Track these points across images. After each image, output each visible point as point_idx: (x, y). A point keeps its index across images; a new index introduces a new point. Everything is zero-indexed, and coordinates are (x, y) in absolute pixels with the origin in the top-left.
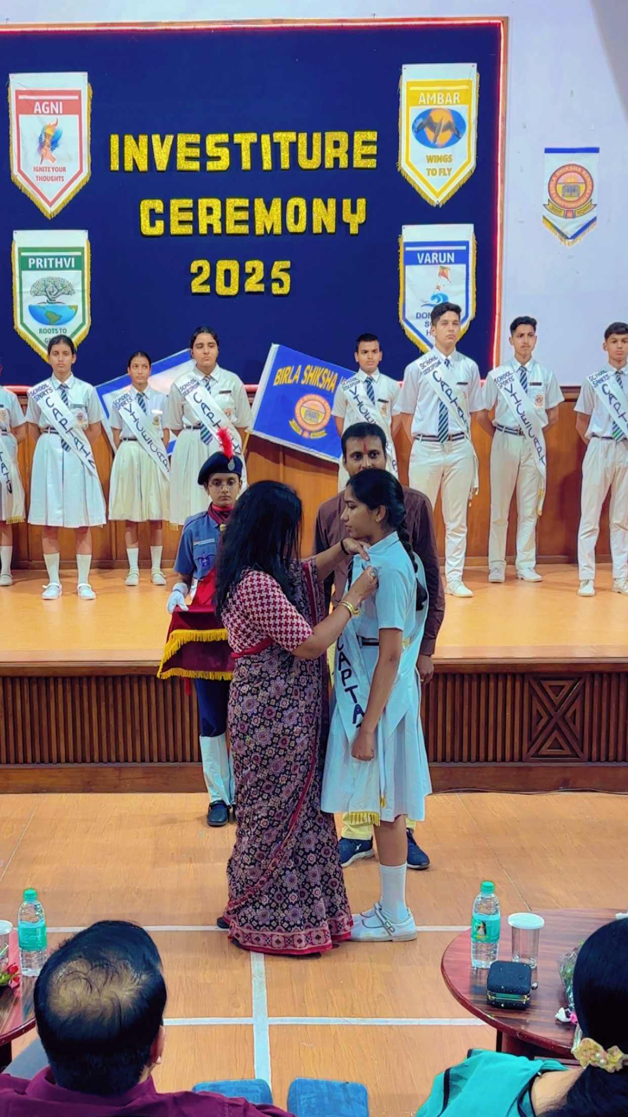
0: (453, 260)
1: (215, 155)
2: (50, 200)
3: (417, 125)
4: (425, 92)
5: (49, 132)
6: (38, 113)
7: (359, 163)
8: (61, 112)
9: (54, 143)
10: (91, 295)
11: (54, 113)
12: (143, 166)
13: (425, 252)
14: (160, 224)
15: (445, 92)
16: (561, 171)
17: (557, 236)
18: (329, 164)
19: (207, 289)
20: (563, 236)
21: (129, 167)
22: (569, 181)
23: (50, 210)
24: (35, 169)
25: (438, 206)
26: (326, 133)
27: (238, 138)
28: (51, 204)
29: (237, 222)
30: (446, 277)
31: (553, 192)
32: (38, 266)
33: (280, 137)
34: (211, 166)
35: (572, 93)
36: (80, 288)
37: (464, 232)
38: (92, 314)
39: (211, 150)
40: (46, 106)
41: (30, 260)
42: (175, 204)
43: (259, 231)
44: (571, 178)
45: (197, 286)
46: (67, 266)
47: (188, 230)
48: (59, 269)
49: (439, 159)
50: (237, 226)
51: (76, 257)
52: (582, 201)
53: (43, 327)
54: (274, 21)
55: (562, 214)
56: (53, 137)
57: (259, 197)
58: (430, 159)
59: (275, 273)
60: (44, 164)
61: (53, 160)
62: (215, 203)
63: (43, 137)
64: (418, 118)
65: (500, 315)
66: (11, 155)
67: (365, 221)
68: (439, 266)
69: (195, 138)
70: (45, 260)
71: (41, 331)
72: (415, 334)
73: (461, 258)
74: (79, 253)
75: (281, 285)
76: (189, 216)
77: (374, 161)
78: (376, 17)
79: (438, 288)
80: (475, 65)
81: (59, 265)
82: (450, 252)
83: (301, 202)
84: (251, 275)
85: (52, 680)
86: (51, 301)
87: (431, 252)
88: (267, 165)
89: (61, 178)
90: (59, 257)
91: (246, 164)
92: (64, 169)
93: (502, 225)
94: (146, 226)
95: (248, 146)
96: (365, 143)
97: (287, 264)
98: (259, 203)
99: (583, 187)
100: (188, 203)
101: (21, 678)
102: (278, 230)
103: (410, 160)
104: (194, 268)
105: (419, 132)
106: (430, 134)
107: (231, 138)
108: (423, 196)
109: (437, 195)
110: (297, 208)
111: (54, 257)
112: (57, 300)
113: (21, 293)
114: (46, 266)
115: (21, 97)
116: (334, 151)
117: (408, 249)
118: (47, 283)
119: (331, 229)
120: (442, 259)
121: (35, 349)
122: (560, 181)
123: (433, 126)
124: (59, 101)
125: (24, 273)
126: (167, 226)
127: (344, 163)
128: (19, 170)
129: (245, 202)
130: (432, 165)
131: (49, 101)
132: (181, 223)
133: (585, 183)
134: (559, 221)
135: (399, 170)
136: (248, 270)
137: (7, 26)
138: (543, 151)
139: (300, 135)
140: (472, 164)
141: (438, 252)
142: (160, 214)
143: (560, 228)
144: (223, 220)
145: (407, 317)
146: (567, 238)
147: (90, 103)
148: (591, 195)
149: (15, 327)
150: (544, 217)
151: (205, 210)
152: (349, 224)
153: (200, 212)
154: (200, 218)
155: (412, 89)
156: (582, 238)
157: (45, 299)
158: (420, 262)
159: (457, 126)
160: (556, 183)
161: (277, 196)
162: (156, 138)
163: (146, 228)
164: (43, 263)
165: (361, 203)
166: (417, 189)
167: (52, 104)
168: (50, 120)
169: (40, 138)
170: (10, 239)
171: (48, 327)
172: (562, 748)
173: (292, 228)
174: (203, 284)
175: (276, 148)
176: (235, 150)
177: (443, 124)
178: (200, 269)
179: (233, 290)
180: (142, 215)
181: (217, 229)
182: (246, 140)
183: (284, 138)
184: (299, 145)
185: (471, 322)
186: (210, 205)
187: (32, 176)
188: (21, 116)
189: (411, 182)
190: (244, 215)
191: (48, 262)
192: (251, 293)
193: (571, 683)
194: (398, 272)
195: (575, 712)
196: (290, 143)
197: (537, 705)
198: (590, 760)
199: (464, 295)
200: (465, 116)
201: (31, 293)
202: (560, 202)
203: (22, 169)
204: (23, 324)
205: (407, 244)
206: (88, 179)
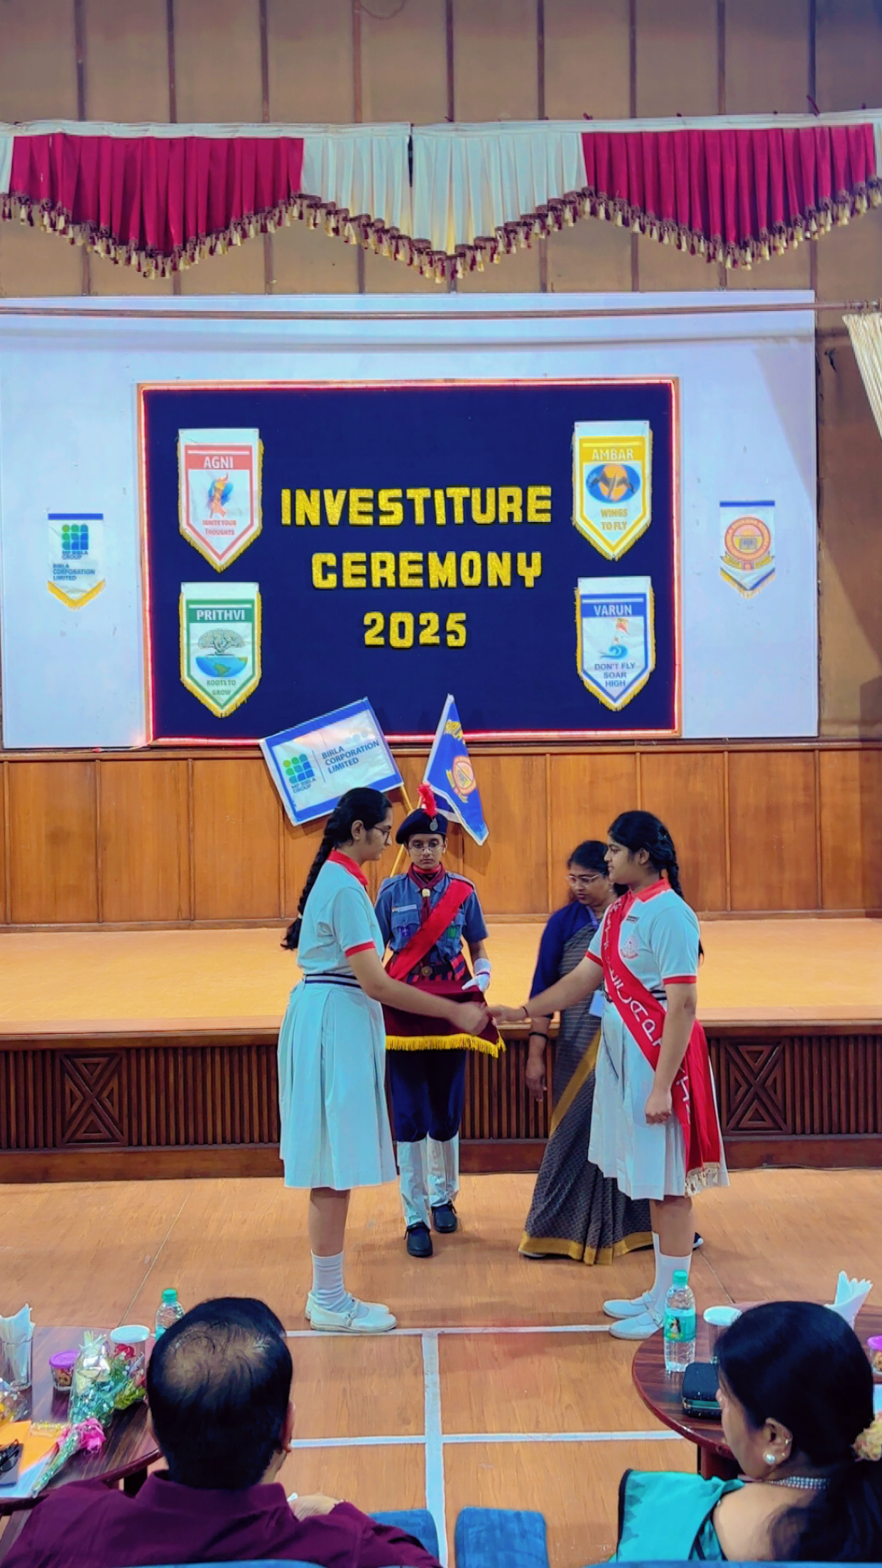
0: (630, 612)
1: (388, 510)
2: (220, 553)
3: (591, 481)
4: (598, 449)
5: (219, 486)
6: (208, 468)
7: (533, 517)
8: (232, 466)
9: (224, 497)
10: (261, 647)
11: (225, 468)
12: (315, 520)
13: (602, 605)
14: (332, 577)
15: (618, 449)
16: (738, 524)
17: (735, 588)
18: (503, 519)
19: (381, 641)
20: (741, 586)
21: (300, 521)
22: (745, 534)
23: (219, 564)
24: (206, 523)
25: (614, 560)
26: (500, 489)
27: (411, 493)
28: (220, 557)
29: (411, 576)
30: (624, 629)
31: (730, 544)
32: (206, 619)
33: (454, 493)
34: (384, 520)
35: (745, 449)
36: (250, 639)
37: (641, 585)
38: (263, 667)
39: (384, 504)
40: (216, 461)
41: (198, 612)
42: (348, 557)
43: (434, 584)
44: (748, 531)
45: (371, 638)
46: (237, 618)
47: (361, 583)
48: (228, 621)
49: (614, 513)
50: (411, 580)
51: (246, 610)
52: (760, 553)
53: (211, 678)
54: (446, 381)
55: (740, 565)
56: (223, 491)
57: (433, 550)
58: (604, 513)
59: (451, 625)
60: (214, 518)
61: (223, 513)
62: (389, 557)
63: (213, 491)
64: (592, 473)
65: (680, 665)
66: (180, 508)
67: (541, 575)
68: (616, 618)
69: (368, 493)
70: (214, 612)
72: (594, 686)
73: (639, 610)
74: (249, 606)
75: (457, 636)
76: (362, 569)
77: (548, 515)
78: (549, 377)
79: (616, 639)
80: (648, 422)
81: (228, 618)
82: (628, 604)
83: (476, 556)
84: (425, 627)
86: (219, 653)
87: (607, 605)
88: (441, 519)
89: (232, 532)
90: (228, 610)
91: (420, 518)
93: (679, 576)
94: (318, 578)
95: (422, 502)
97: (462, 616)
98: (433, 557)
99: (760, 539)
100: (361, 557)
102: (452, 583)
103: (585, 514)
104: (367, 621)
105: (593, 488)
106: (603, 488)
107: (404, 493)
108: (598, 549)
109: (613, 549)
110: (471, 562)
111: (224, 609)
112: (227, 651)
113: (188, 645)
114: (214, 618)
115: (190, 452)
116: (508, 506)
117: (585, 601)
118: (216, 635)
119: (506, 581)
120: (620, 611)
121: (203, 702)
122: (737, 533)
123: (606, 481)
124: (229, 456)
125: (193, 625)
126: (340, 580)
127: (518, 518)
128: (189, 524)
129: (418, 556)
130: (607, 520)
131: (219, 456)
132: (354, 576)
133: (762, 535)
134: (737, 572)
135: (573, 524)
136: (423, 622)
137: (176, 384)
138: (718, 504)
139: (473, 491)
140: (647, 519)
141: (615, 604)
142: (333, 567)
143: (738, 579)
144: (397, 573)
145: (586, 667)
146: (745, 589)
147: (261, 458)
148: (768, 547)
149: (182, 679)
150: (722, 569)
151: (378, 565)
152: (524, 578)
153: (373, 565)
154: (374, 572)
155: (585, 445)
156: (760, 589)
157: (213, 651)
158: (598, 613)
159: (632, 481)
160: (733, 536)
161: (451, 550)
162: (328, 493)
163: (318, 581)
164: (212, 616)
165: (536, 557)
166: (592, 543)
167: (222, 460)
168: (221, 474)
169: (210, 492)
170: (178, 592)
171: (215, 679)
172: (763, 1121)
173: (466, 581)
174: (378, 635)
175: (449, 503)
176: (408, 505)
177: (618, 479)
178: (374, 622)
179: (408, 642)
180: (314, 569)
181: (391, 583)
182: (419, 495)
183: (458, 493)
184: (473, 500)
185: (652, 674)
186: (383, 559)
187: (201, 529)
188: (190, 471)
189: (587, 537)
190: (418, 569)
191: (217, 614)
192: (426, 645)
193: (770, 1047)
194: (575, 624)
195: (775, 1080)
196: (464, 499)
197: (734, 1073)
198: (794, 1132)
199: (642, 648)
200: (638, 470)
201: (199, 644)
202: (737, 554)
203: (191, 522)
204: (189, 675)
205: (584, 597)
206: (259, 533)
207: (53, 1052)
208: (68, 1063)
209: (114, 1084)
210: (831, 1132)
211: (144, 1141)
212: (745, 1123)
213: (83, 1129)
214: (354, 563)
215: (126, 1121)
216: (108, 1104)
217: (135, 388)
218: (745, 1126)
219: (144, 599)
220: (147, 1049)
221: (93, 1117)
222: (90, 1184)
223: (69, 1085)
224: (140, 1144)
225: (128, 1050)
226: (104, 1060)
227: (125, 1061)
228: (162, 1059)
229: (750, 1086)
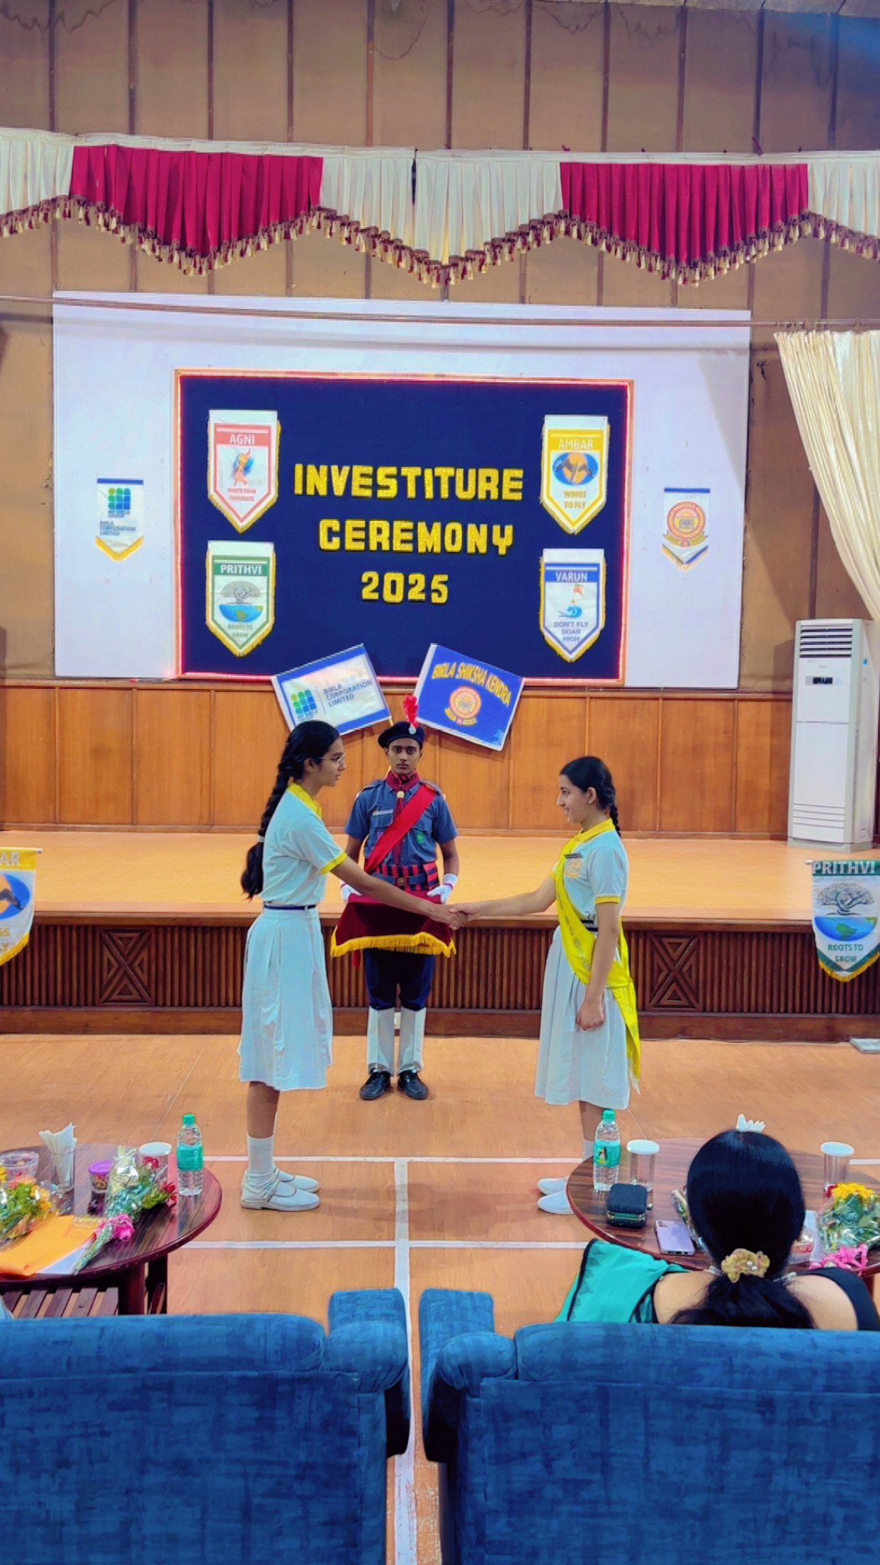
0: (586, 579)
1: (385, 484)
2: (242, 516)
3: (557, 466)
4: (564, 439)
5: (243, 459)
6: (233, 443)
7: (507, 495)
8: (253, 443)
9: (247, 469)
10: (275, 598)
11: (247, 444)
12: (323, 491)
13: (563, 572)
14: (336, 540)
15: (581, 439)
16: (678, 508)
17: (674, 562)
18: (482, 496)
19: (375, 596)
20: (679, 560)
21: (310, 492)
22: (684, 516)
23: (241, 525)
24: (230, 490)
25: (573, 534)
26: (480, 470)
27: (405, 471)
28: (242, 520)
29: (403, 541)
30: (580, 592)
31: (671, 524)
32: (229, 572)
33: (441, 472)
34: (381, 494)
36: (265, 591)
37: (596, 556)
38: (275, 614)
39: (381, 480)
40: (240, 437)
41: (222, 566)
42: (350, 524)
43: (421, 549)
44: (686, 513)
45: (367, 593)
46: (255, 572)
47: (361, 546)
48: (247, 574)
49: (575, 494)
50: (403, 545)
51: (263, 566)
52: (697, 532)
53: (232, 623)
54: (437, 376)
55: (679, 542)
56: (246, 464)
57: (422, 521)
58: (567, 494)
59: (434, 585)
60: (237, 487)
61: (245, 483)
62: (384, 525)
63: (237, 464)
64: (558, 459)
65: (625, 625)
66: (208, 477)
67: (512, 544)
68: (574, 584)
69: (369, 470)
70: (236, 567)
71: (229, 627)
72: (553, 640)
73: (593, 577)
74: (265, 563)
75: (440, 594)
76: (362, 535)
77: (520, 494)
78: (523, 376)
79: (573, 601)
80: (606, 418)
81: (247, 572)
82: (584, 572)
83: (458, 527)
84: (413, 586)
85: (223, 930)
86: (239, 602)
87: (567, 572)
88: (429, 494)
89: (252, 499)
90: (248, 565)
91: (411, 493)
92: (254, 491)
93: (628, 550)
94: (324, 541)
95: (413, 479)
97: (445, 578)
98: (422, 527)
99: (697, 521)
100: (361, 524)
101: (196, 928)
102: (437, 549)
103: (551, 494)
104: (365, 578)
105: (559, 472)
107: (399, 471)
108: (561, 525)
109: (574, 524)
110: (454, 532)
111: (244, 565)
112: (245, 601)
113: (213, 593)
114: (236, 572)
115: (219, 430)
116: (486, 484)
117: (548, 568)
118: (236, 586)
119: (483, 549)
120: (577, 577)
121: (224, 643)
122: (678, 515)
123: (570, 467)
124: (251, 434)
125: (217, 578)
126: (342, 543)
127: (494, 496)
128: (216, 491)
129: (410, 525)
130: (569, 500)
131: (243, 434)
132: (355, 540)
133: (699, 516)
134: (676, 549)
136: (412, 581)
137: (209, 371)
138: (663, 490)
139: (457, 471)
140: (603, 500)
141: (573, 572)
142: (337, 532)
143: (677, 554)
144: (391, 538)
145: (547, 624)
146: (682, 563)
147: (279, 437)
148: (703, 527)
149: (207, 623)
150: (664, 546)
151: (375, 531)
152: (497, 547)
153: (371, 531)
154: (371, 537)
155: (553, 435)
156: (696, 563)
157: (234, 599)
158: (558, 579)
159: (591, 468)
160: (674, 517)
161: (437, 521)
162: (335, 468)
163: (324, 544)
164: (233, 570)
165: (509, 529)
166: (557, 520)
167: (246, 437)
168: (244, 450)
169: (235, 464)
170: (206, 548)
171: (236, 623)
172: (680, 1000)
173: (449, 548)
174: (374, 591)
175: (437, 481)
176: (402, 482)
177: (579, 465)
178: (370, 580)
179: (398, 598)
180: (321, 533)
181: (386, 547)
182: (412, 473)
183: (445, 473)
184: (457, 479)
185: (602, 632)
186: (380, 526)
187: (226, 495)
188: (218, 446)
189: (551, 513)
190: (409, 536)
191: (238, 569)
192: (413, 601)
193: (688, 940)
194: (539, 588)
195: (691, 967)
196: (449, 477)
197: (657, 960)
198: (704, 1010)
199: (595, 609)
200: (598, 461)
201: (222, 594)
202: (677, 533)
203: (218, 489)
204: (213, 620)
205: (548, 565)
206: (275, 501)
207: (94, 927)
208: (106, 937)
209: (144, 955)
210: (734, 1011)
211: (168, 1002)
212: (665, 1001)
213: (117, 991)
214: (355, 529)
215: (153, 985)
216: (139, 972)
217: (173, 373)
218: (664, 1004)
219: (176, 554)
220: (173, 928)
221: (126, 981)
222: (123, 1036)
223: (107, 955)
224: (164, 1005)
225: (157, 927)
226: (136, 935)
227: (153, 936)
228: (184, 935)
229: (670, 971)
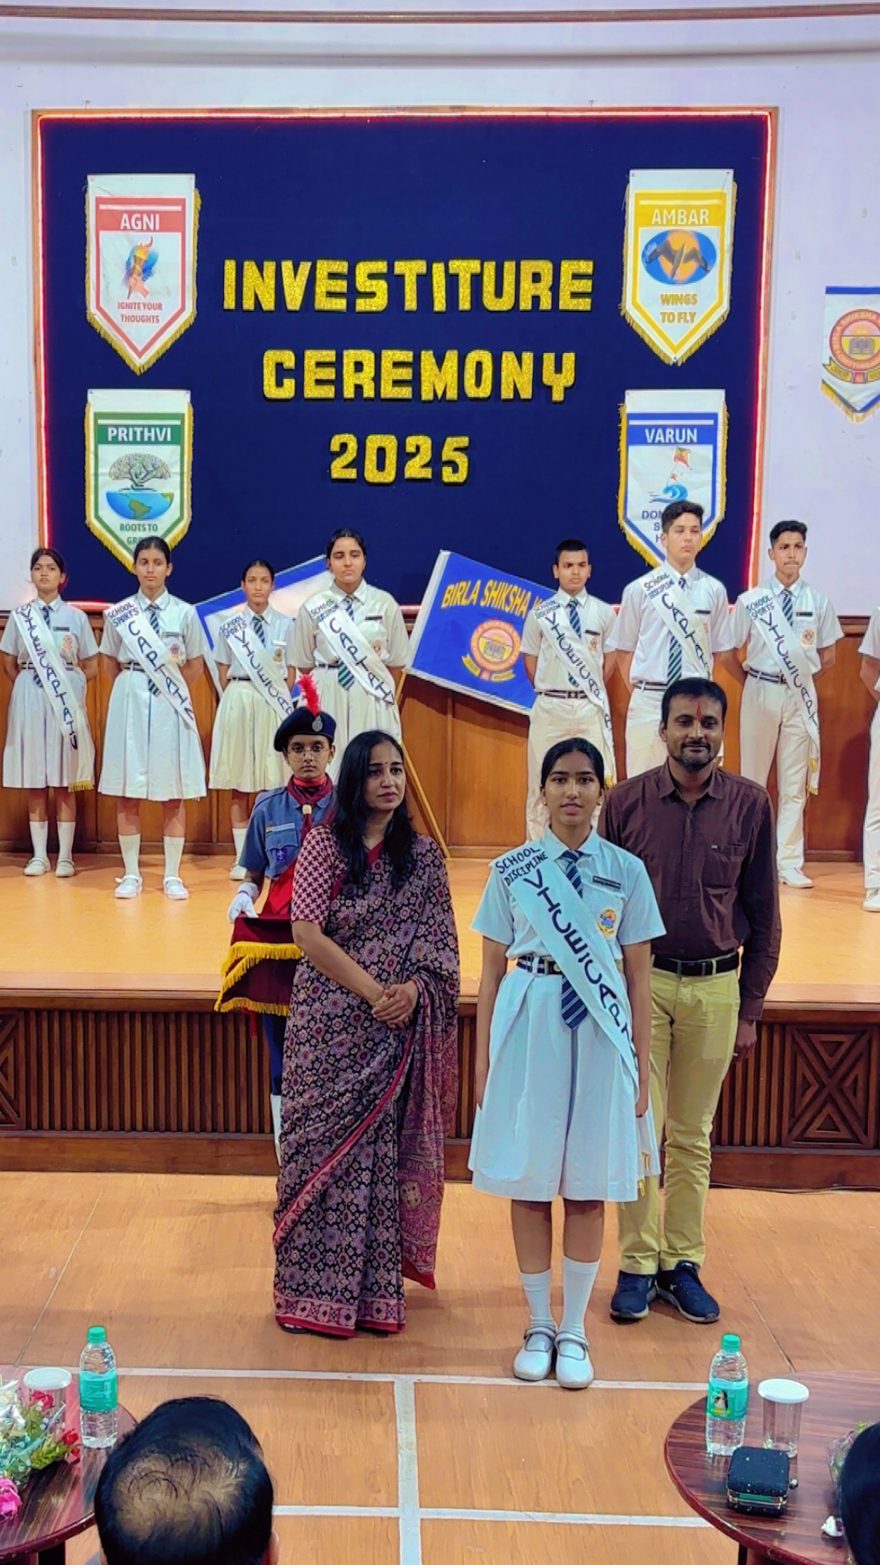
0: (695, 439)
1: (368, 290)
2: (140, 348)
3: (648, 253)
4: (661, 208)
5: (141, 255)
6: (125, 229)
7: (566, 303)
8: (157, 227)
9: (147, 270)
10: (193, 480)
11: (148, 229)
12: (268, 303)
13: (657, 427)
14: (289, 384)
15: (689, 208)
16: (848, 319)
17: (841, 409)
18: (526, 304)
19: (352, 474)
20: (849, 407)
21: (248, 304)
22: (859, 333)
23: (139, 362)
24: (121, 306)
25: (675, 364)
26: (523, 263)
27: (400, 267)
28: (140, 354)
29: (396, 383)
30: (685, 462)
31: (836, 347)
32: (120, 439)
33: (458, 267)
34: (362, 305)
35: (865, 212)
36: (177, 469)
37: (712, 401)
38: (193, 507)
39: (362, 283)
40: (137, 219)
41: (110, 430)
42: (311, 357)
43: (427, 395)
44: (862, 329)
45: (339, 470)
46: (161, 439)
47: (329, 392)
48: (149, 442)
49: (677, 299)
50: (397, 389)
51: (172, 427)
52: (879, 359)
53: (125, 521)
54: (453, 108)
55: (849, 378)
56: (146, 262)
57: (427, 349)
58: (666, 300)
59: (447, 453)
60: (133, 299)
61: (145, 293)
62: (367, 357)
63: (132, 261)
64: (651, 242)
65: (759, 514)
66: (87, 286)
67: (574, 384)
68: (675, 447)
69: (342, 267)
70: (131, 430)
71: (122, 527)
72: (640, 540)
73: (707, 436)
74: (177, 422)
75: (456, 469)
76: (330, 374)
77: (588, 301)
78: (594, 105)
79: (673, 477)
80: (731, 172)
81: (150, 438)
82: (692, 428)
83: (485, 357)
84: (413, 455)
86: (137, 486)
87: (664, 428)
88: (440, 304)
89: (155, 319)
90: (150, 427)
91: (411, 303)
92: (160, 306)
93: (764, 391)
94: (270, 386)
95: (414, 279)
96: (576, 276)
97: (464, 441)
98: (427, 358)
99: (878, 341)
100: (330, 355)
102: (452, 394)
103: (638, 301)
104: (335, 446)
105: (651, 263)
106: (666, 265)
107: (391, 267)
108: (655, 350)
109: (675, 350)
110: (479, 365)
111: (143, 426)
112: (146, 485)
113: (96, 475)
114: (131, 438)
115: (102, 207)
116: (532, 286)
117: (632, 423)
118: (133, 462)
119: (526, 393)
120: (681, 438)
121: (114, 551)
122: (847, 332)
123: (670, 255)
124: (155, 213)
125: (102, 448)
126: (300, 387)
127: (546, 304)
128: (98, 307)
129: (407, 356)
130: (669, 308)
131: (142, 213)
132: (319, 382)
134: (844, 388)
135: (622, 314)
136: (410, 448)
137: (86, 111)
138: (824, 290)
139: (486, 264)
140: (724, 308)
141: (674, 427)
142: (289, 370)
143: (845, 396)
144: (377, 379)
145: (629, 516)
146: (855, 410)
147: (197, 216)
149: (87, 521)
150: (824, 382)
151: (352, 366)
152: (551, 388)
153: (345, 368)
154: (345, 377)
155: (643, 203)
156: (875, 410)
157: (128, 483)
158: (650, 441)
159: (704, 256)
160: (842, 335)
161: (452, 348)
162: (287, 266)
163: (270, 389)
164: (127, 435)
165: (569, 359)
166: (647, 340)
167: (145, 217)
168: (142, 238)
169: (128, 263)
170: (84, 401)
171: (132, 523)
172: (837, 1129)
173: (471, 391)
174: (347, 467)
175: (452, 281)
176: (396, 285)
177: (686, 251)
178: (344, 447)
179: (389, 475)
180: (265, 371)
181: (369, 392)
182: (411, 270)
183: (464, 268)
184: (485, 278)
185: (719, 525)
186: (359, 359)
187: (115, 314)
188: (102, 233)
189: (640, 332)
190: (406, 374)
191: (135, 433)
192: (413, 480)
194: (618, 454)
196: (472, 275)
197: (803, 1069)
199: (710, 488)
200: (716, 241)
201: (110, 474)
202: (845, 361)
203: (102, 305)
204: (97, 517)
205: (632, 416)
206: (192, 320)
212: (813, 1132)
214: (319, 364)
217: (29, 115)
218: (812, 1136)
219: (39, 410)
229: (822, 1086)
